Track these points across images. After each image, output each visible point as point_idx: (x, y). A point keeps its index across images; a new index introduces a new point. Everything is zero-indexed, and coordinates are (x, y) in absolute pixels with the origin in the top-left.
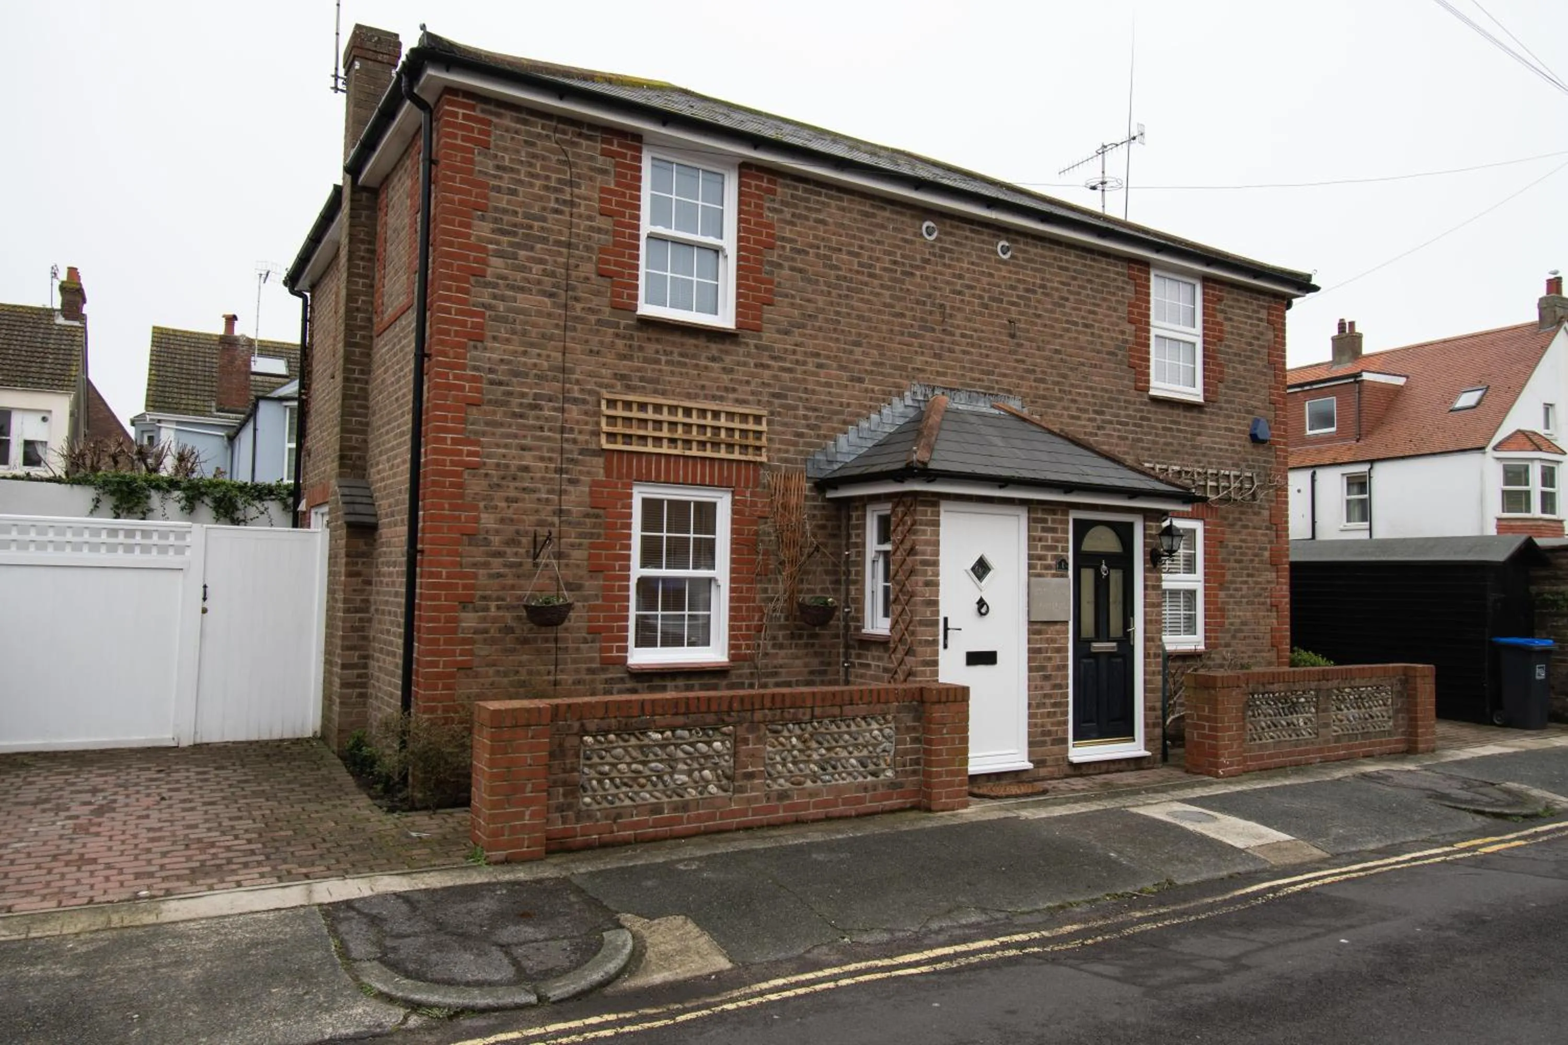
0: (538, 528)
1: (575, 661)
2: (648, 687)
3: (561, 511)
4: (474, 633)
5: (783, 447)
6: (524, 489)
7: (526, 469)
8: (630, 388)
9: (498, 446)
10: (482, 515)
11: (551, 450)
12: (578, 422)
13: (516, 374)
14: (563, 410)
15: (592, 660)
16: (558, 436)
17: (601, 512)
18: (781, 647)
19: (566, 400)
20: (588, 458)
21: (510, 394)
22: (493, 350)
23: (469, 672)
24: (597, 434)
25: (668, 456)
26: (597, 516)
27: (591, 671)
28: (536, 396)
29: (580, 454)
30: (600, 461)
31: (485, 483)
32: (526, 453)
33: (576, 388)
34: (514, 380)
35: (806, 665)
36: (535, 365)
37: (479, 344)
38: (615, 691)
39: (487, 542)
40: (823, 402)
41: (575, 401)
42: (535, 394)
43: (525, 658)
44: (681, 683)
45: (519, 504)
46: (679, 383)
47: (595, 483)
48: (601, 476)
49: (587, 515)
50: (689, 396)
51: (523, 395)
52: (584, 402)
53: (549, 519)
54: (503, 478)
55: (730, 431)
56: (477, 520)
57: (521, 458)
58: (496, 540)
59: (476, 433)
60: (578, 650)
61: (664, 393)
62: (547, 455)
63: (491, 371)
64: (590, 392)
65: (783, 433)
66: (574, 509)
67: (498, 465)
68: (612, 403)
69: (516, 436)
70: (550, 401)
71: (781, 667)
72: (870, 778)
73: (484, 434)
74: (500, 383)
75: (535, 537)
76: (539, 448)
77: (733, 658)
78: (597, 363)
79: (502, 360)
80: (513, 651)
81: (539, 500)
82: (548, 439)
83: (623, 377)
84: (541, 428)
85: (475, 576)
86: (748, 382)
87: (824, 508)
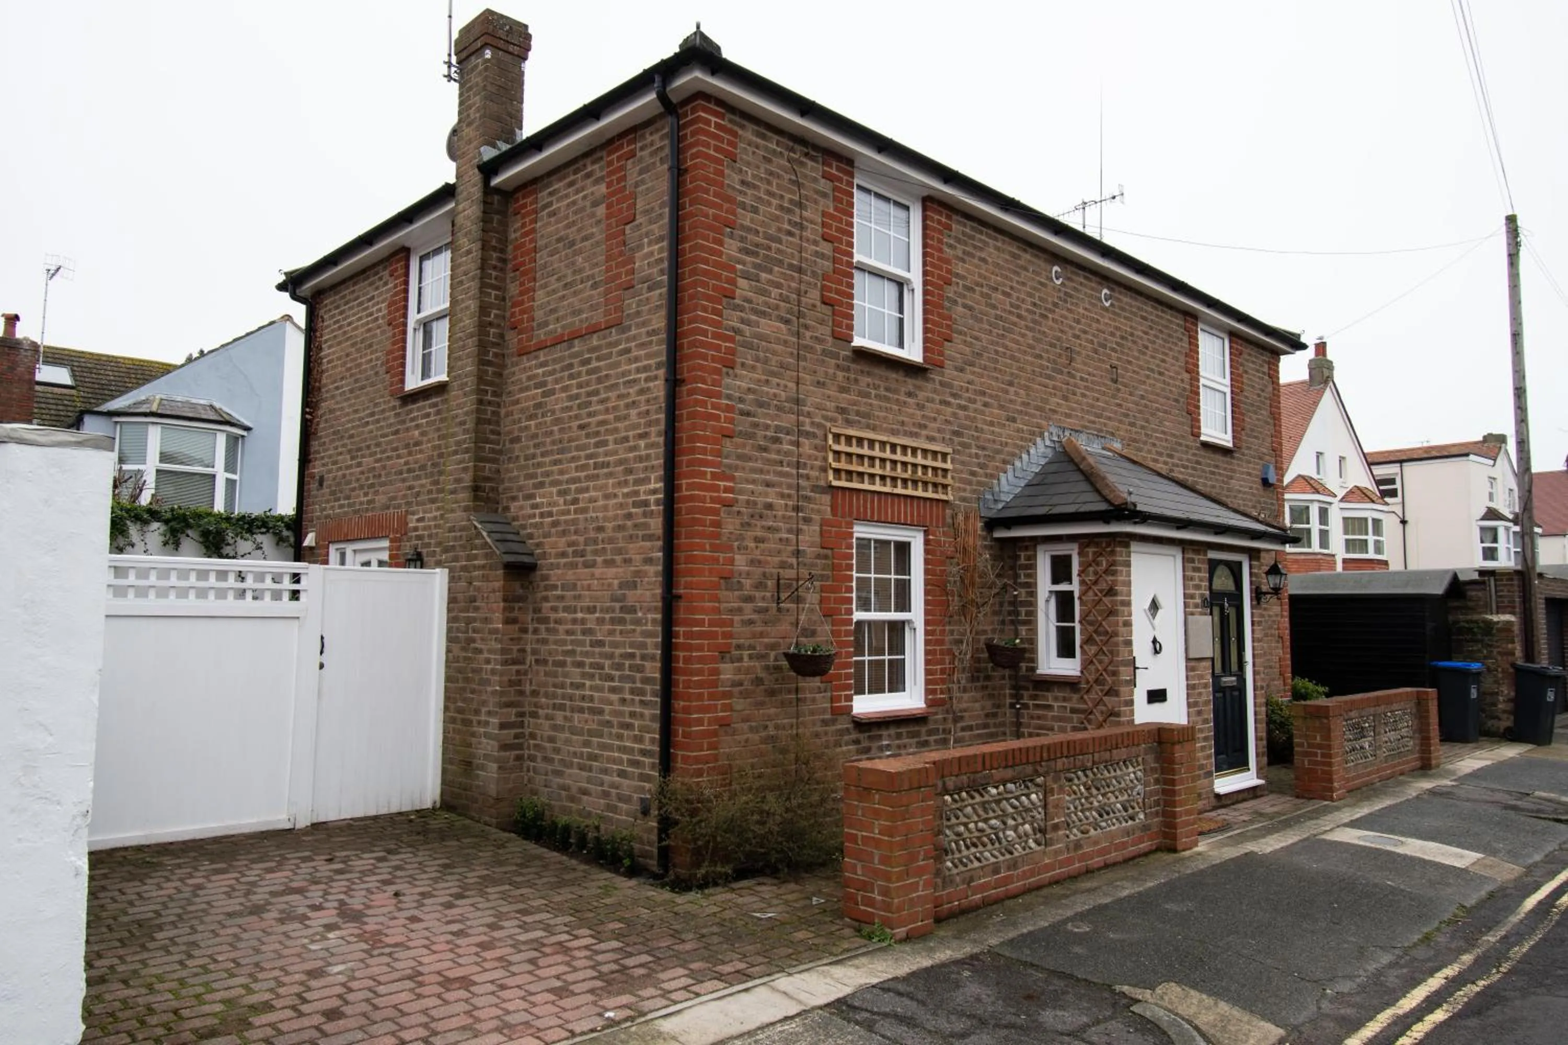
0: (781, 571)
1: (812, 713)
2: (869, 737)
3: (798, 551)
4: (732, 686)
5: (962, 486)
6: (769, 528)
7: (769, 506)
8: (849, 423)
9: (748, 481)
10: (737, 557)
11: (789, 486)
12: (810, 457)
13: (761, 405)
14: (798, 444)
15: (824, 711)
16: (794, 471)
17: (829, 552)
18: (965, 690)
19: (800, 433)
20: (817, 495)
21: (756, 425)
22: (741, 378)
23: (727, 728)
24: (824, 470)
25: (879, 493)
26: (826, 557)
27: (825, 723)
28: (778, 429)
29: (812, 491)
30: (827, 498)
31: (738, 521)
32: (769, 490)
33: (807, 420)
34: (759, 410)
35: (983, 708)
36: (775, 395)
37: (731, 371)
38: (843, 743)
39: (740, 586)
40: (989, 440)
41: (808, 435)
42: (776, 426)
43: (772, 711)
44: (892, 731)
45: (766, 545)
46: (885, 418)
47: (824, 523)
48: (829, 516)
49: (818, 556)
50: (894, 433)
51: (767, 427)
52: (814, 436)
53: (789, 560)
54: (752, 516)
55: (925, 467)
56: (732, 561)
57: (766, 495)
58: (747, 583)
59: (729, 467)
60: (814, 700)
61: (874, 429)
62: (786, 491)
63: (741, 400)
64: (819, 426)
65: (962, 472)
66: (809, 550)
67: (748, 502)
68: (837, 437)
69: (761, 471)
70: (788, 434)
71: (965, 711)
72: (1130, 822)
73: (736, 468)
74: (748, 414)
75: (778, 580)
76: (780, 485)
77: (930, 703)
78: (824, 395)
79: (749, 389)
80: (762, 704)
81: (781, 540)
82: (787, 475)
83: (842, 411)
84: (781, 463)
85: (731, 623)
86: (935, 419)
87: (991, 547)
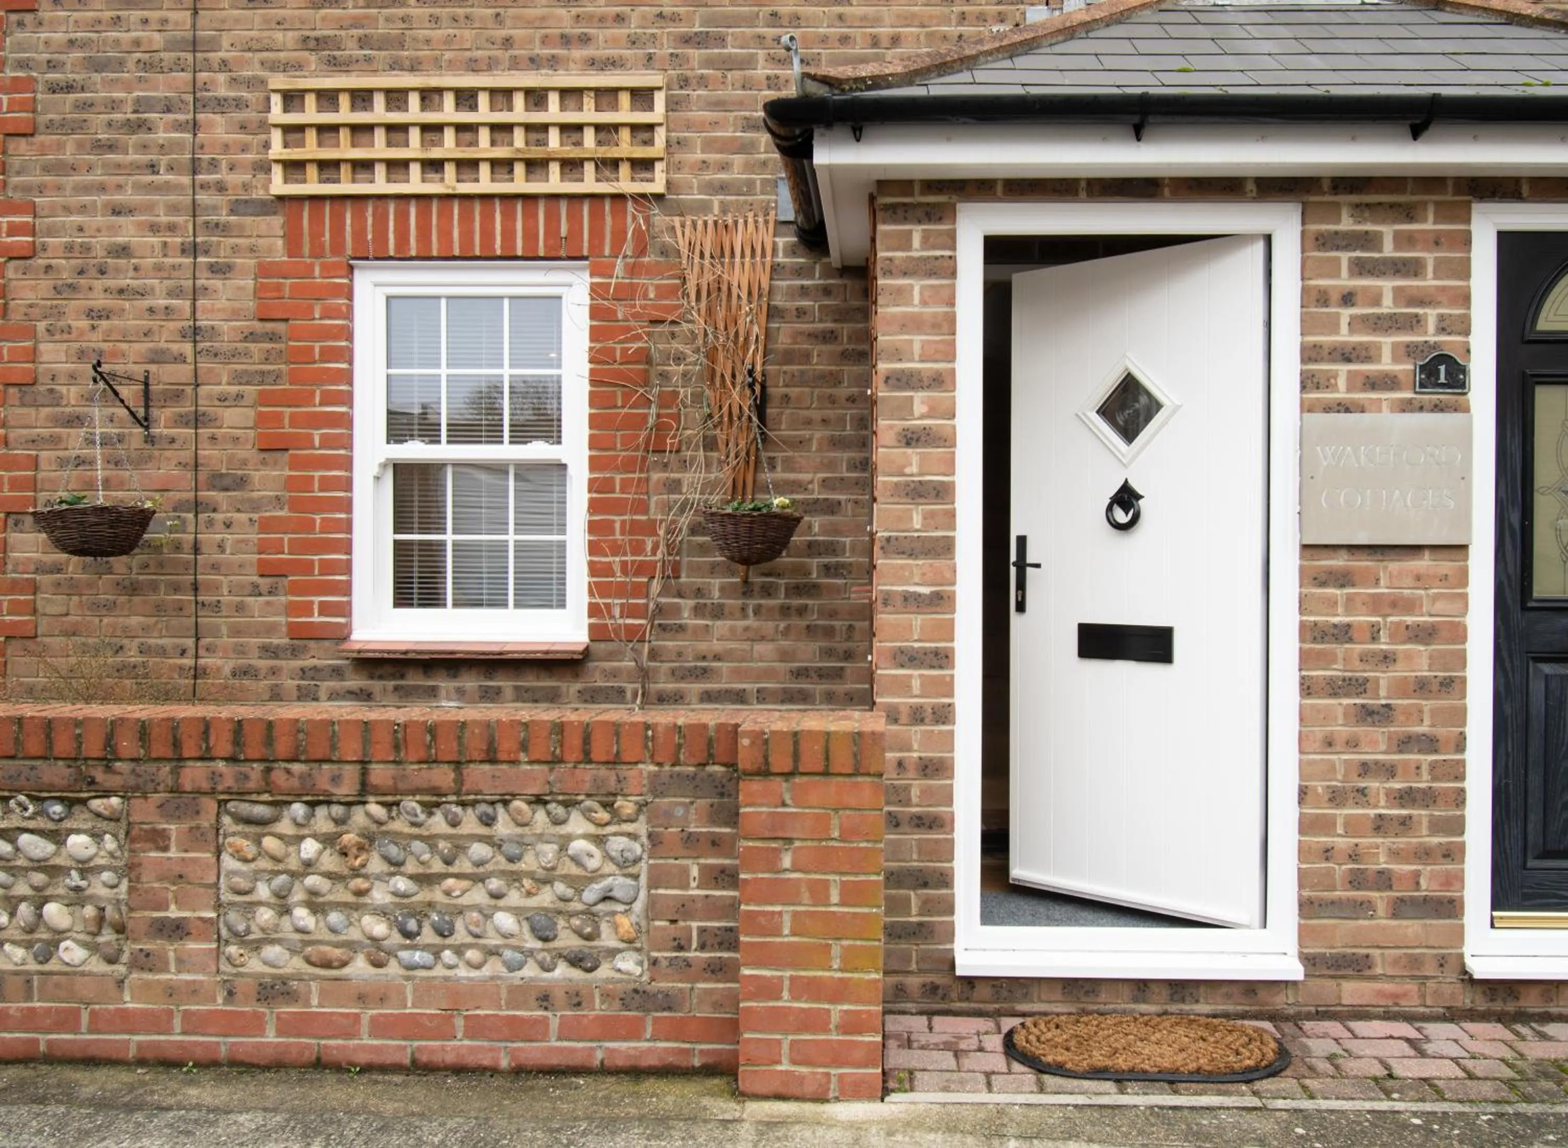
0: (153, 368)
1: (236, 631)
2: (396, 689)
3: (196, 330)
4: (37, 572)
6: (121, 291)
7: (123, 251)
8: (332, 63)
9: (68, 210)
10: (42, 347)
11: (173, 209)
12: (226, 147)
13: (98, 66)
14: (195, 127)
15: (271, 629)
16: (186, 180)
17: (281, 327)
18: (720, 613)
19: (199, 105)
20: (249, 220)
21: (87, 106)
22: (54, 25)
23: (26, 643)
24: (264, 167)
25: (423, 198)
26: (272, 337)
27: (269, 651)
28: (141, 105)
29: (232, 212)
30: (276, 222)
31: (45, 285)
32: (121, 220)
33: (222, 77)
34: (97, 77)
36: (137, 43)
37: (28, 18)
38: (323, 694)
39: (55, 399)
41: (221, 105)
42: (138, 100)
43: (135, 620)
45: (115, 322)
46: (448, 40)
47: (264, 270)
48: (278, 251)
49: (251, 337)
50: (471, 64)
51: (114, 105)
52: (239, 104)
53: (175, 347)
54: (81, 273)
55: (572, 129)
56: (33, 355)
57: (114, 230)
58: (71, 393)
59: (27, 189)
60: (240, 608)
61: (409, 65)
62: (164, 219)
63: (51, 65)
64: (250, 83)
66: (225, 326)
67: (69, 248)
68: (292, 99)
69: (102, 188)
70: (168, 110)
73: (41, 189)
74: (69, 88)
75: (146, 384)
76: (150, 208)
77: (600, 634)
78: (266, 20)
79: (71, 42)
81: (151, 310)
82: (166, 188)
83: (320, 43)
84: (153, 168)
